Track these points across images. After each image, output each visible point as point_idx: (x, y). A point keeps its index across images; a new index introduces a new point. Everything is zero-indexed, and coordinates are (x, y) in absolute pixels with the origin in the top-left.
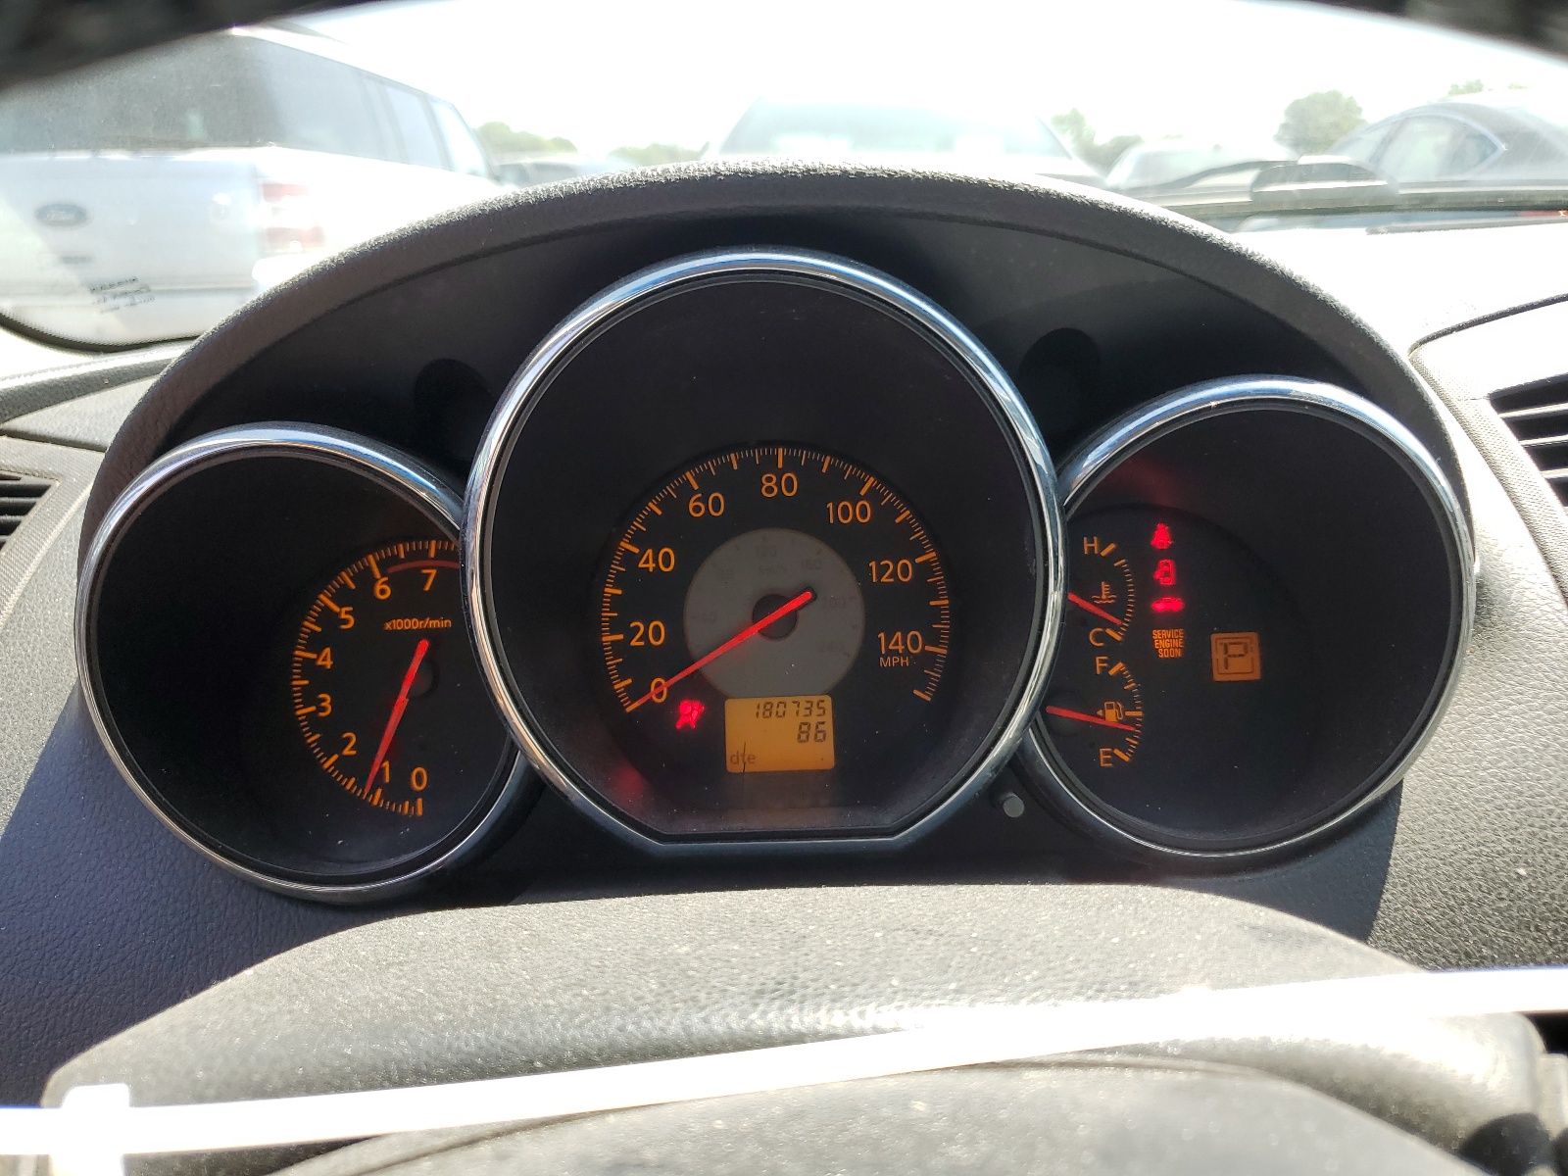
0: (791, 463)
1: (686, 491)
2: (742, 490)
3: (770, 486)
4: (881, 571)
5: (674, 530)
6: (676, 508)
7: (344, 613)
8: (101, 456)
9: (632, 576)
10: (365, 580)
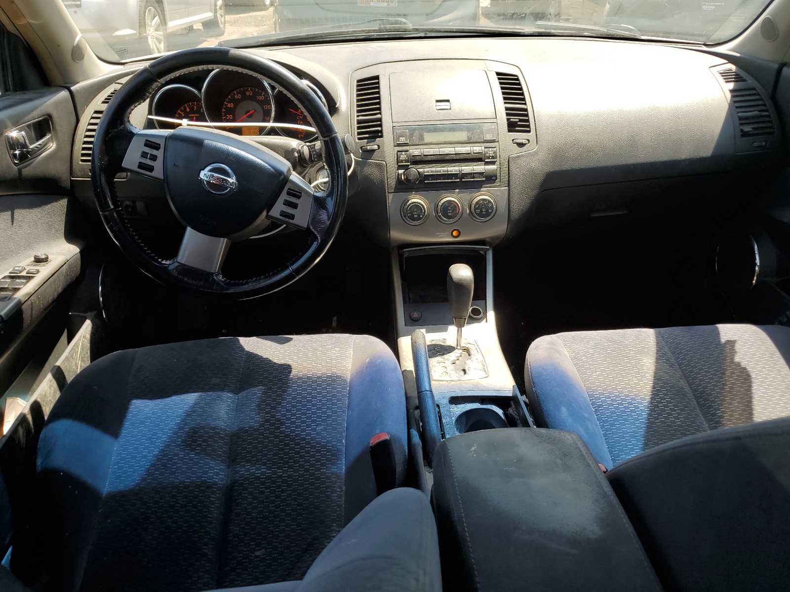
0: (251, 90)
1: (235, 94)
2: (244, 94)
3: (248, 94)
4: (266, 107)
5: (233, 100)
6: (233, 97)
7: (182, 113)
8: (122, 85)
9: (227, 108)
10: (185, 108)
